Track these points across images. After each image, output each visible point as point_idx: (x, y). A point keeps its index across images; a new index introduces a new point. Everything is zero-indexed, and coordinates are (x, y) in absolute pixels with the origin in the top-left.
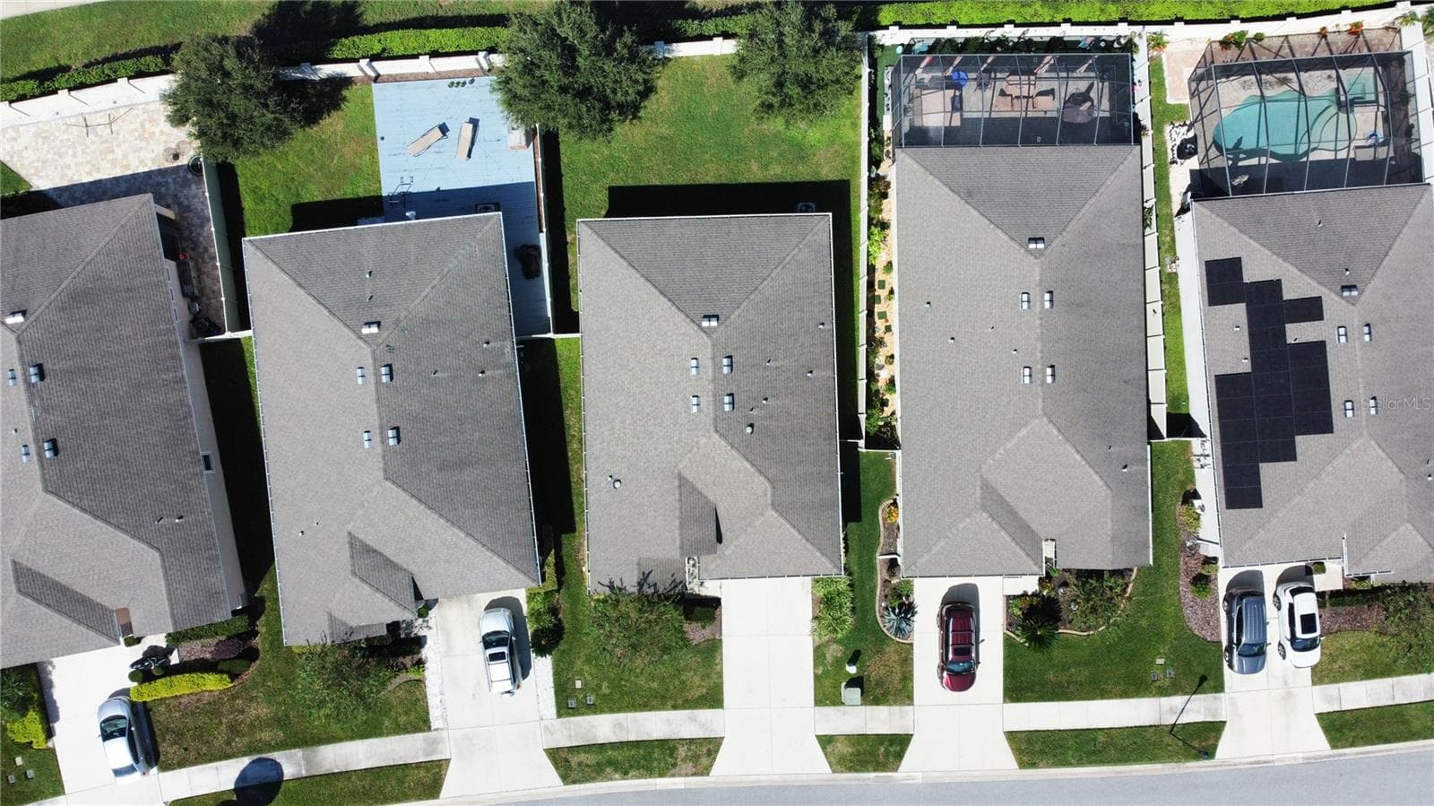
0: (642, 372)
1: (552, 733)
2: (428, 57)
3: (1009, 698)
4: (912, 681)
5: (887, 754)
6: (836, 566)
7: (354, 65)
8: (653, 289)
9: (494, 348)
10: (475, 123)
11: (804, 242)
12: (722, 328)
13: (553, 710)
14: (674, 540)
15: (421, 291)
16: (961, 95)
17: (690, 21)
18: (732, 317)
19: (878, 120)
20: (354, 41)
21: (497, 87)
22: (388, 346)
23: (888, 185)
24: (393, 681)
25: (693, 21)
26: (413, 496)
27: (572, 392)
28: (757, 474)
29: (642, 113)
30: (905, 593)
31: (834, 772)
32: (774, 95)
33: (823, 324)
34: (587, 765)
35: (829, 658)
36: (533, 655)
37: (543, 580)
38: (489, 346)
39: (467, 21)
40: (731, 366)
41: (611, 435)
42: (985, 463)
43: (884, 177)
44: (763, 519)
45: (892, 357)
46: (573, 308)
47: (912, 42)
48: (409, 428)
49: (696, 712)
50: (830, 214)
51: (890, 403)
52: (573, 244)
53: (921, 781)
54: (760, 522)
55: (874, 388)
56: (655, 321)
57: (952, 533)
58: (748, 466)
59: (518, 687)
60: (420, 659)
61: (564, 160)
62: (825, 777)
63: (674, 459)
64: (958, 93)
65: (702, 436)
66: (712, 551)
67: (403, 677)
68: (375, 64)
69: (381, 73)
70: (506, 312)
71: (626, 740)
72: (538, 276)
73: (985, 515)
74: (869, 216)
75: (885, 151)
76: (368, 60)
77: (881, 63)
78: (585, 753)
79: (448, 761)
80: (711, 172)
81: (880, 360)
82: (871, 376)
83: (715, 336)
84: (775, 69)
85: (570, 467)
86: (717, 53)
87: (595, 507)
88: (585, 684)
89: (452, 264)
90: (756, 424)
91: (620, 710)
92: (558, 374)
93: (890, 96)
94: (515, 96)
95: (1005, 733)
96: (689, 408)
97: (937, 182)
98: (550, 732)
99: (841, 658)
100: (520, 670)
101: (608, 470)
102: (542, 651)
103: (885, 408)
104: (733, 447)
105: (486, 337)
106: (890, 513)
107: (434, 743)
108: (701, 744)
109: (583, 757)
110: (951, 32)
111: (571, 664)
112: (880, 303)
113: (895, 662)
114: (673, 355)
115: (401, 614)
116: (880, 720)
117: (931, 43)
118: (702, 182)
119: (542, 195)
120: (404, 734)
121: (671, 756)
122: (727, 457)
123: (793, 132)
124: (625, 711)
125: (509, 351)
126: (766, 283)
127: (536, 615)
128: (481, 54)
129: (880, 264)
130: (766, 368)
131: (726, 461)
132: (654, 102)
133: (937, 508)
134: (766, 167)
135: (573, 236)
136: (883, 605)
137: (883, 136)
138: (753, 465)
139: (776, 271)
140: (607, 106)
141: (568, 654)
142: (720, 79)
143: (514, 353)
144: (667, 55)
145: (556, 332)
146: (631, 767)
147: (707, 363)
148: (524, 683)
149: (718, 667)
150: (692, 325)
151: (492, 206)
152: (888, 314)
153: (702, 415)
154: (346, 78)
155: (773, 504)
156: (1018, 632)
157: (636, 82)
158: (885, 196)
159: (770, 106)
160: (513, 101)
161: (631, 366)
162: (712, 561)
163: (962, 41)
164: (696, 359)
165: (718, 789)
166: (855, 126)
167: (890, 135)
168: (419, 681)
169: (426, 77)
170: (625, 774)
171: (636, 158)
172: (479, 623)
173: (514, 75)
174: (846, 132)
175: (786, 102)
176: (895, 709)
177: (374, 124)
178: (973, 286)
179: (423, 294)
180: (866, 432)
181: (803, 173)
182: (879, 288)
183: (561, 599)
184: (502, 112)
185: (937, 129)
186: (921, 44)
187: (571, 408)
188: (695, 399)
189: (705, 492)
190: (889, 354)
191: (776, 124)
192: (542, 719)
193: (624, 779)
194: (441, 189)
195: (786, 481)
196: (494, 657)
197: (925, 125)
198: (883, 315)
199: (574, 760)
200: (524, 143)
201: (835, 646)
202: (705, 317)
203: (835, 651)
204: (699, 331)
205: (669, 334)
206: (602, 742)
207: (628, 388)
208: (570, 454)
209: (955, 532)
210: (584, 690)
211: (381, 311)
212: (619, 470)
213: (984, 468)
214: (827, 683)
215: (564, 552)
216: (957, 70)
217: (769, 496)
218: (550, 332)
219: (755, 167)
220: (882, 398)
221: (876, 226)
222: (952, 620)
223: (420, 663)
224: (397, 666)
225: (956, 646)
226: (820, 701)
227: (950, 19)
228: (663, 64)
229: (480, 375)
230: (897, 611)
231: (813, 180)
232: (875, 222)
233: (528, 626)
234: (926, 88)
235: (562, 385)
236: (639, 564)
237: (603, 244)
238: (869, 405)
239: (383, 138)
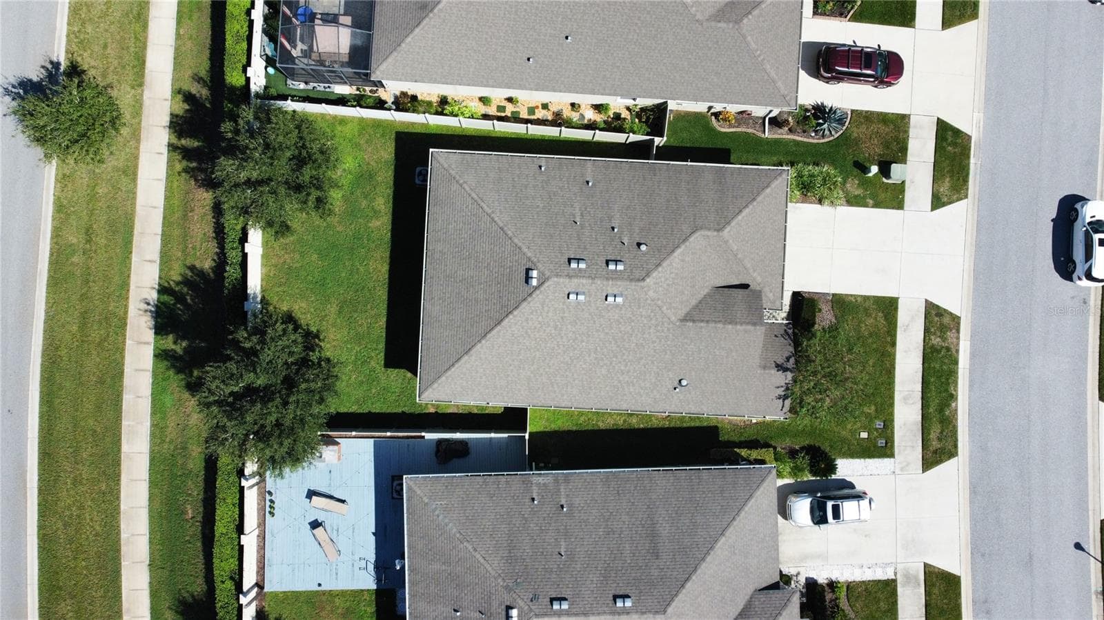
0: (575, 349)
1: (908, 464)
2: (242, 536)
3: (911, 22)
4: (887, 114)
5: (955, 144)
6: (780, 174)
7: (245, 611)
8: (494, 332)
9: (539, 494)
10: (311, 494)
11: (458, 177)
12: (540, 265)
13: (886, 460)
14: (746, 331)
15: (479, 562)
16: (320, 14)
17: (226, 275)
18: (529, 254)
19: (339, 98)
20: (221, 607)
21: (277, 472)
22: (532, 601)
23: (404, 94)
24: (847, 612)
25: (226, 271)
26: (683, 586)
27: (582, 419)
28: (687, 244)
29: (314, 329)
30: (802, 113)
31: (966, 197)
32: (309, 194)
33: (540, 167)
34: (941, 433)
35: (858, 192)
36: (834, 477)
37: (762, 462)
38: (536, 498)
39: (209, 494)
40: (578, 260)
41: (633, 385)
42: (695, 15)
43: (396, 97)
44: (731, 241)
45: (573, 105)
46: (500, 412)
47: (264, 57)
48: (615, 585)
49: (899, 323)
50: (431, 150)
51: (618, 111)
52: (438, 406)
53: (982, 115)
54: (734, 245)
55: (602, 125)
56: (526, 333)
57: (759, 56)
58: (679, 251)
59: (865, 493)
60: (828, 585)
61: (354, 409)
62: (971, 206)
63: (666, 325)
64: (319, 16)
65: (646, 294)
66: (758, 295)
67: (843, 603)
68: (245, 589)
69: (255, 581)
70: (503, 479)
71: (920, 394)
72: (467, 443)
73: (745, 21)
74: (434, 114)
75: (370, 94)
76: (241, 596)
77: (282, 90)
78: (929, 434)
79: (926, 565)
80: (378, 267)
81: (575, 117)
82: (591, 126)
83: (547, 273)
84: (282, 190)
85: (655, 426)
86: (260, 251)
87: (703, 407)
88: (865, 429)
89: (453, 529)
90: (638, 240)
91: (892, 397)
92: (564, 431)
93: (315, 85)
94: (289, 454)
95: (943, 30)
96: (617, 306)
97: (409, 39)
98: (907, 465)
99: (859, 180)
100: (847, 491)
101: (669, 391)
102: (832, 468)
103: (623, 116)
104: (659, 265)
105: (527, 500)
106: (725, 120)
107: (909, 578)
108: (931, 322)
109: (933, 436)
110: (258, 15)
111: (844, 441)
112: (519, 113)
113: (868, 128)
114: (562, 318)
115: (794, 605)
116: (921, 147)
117: (266, 39)
118: (387, 276)
119: (389, 434)
120: (897, 604)
121: (938, 351)
122: (668, 272)
123: (345, 181)
124: (893, 393)
125: (543, 479)
126: (496, 219)
127: (796, 471)
128: (244, 483)
129: (482, 109)
130: (582, 226)
131: (672, 273)
132: (303, 317)
133: (733, 68)
134: (376, 213)
135: (429, 406)
136: (813, 134)
137: (356, 95)
138: (678, 247)
139: (485, 207)
140: (304, 363)
141: (835, 443)
142: (287, 250)
143: (544, 474)
144: (259, 299)
145: (525, 430)
146: (946, 390)
147: (573, 284)
148: (859, 487)
149: (859, 299)
150: (534, 296)
151: (396, 483)
152: (530, 105)
153: (626, 293)
154: (256, 616)
155: (718, 231)
156: (849, 7)
157: (284, 330)
158: (414, 98)
159: (319, 200)
160: (294, 458)
161: (567, 359)
162: (766, 296)
163: (267, 8)
164: (569, 294)
165: (973, 309)
166: (343, 121)
167: (355, 87)
168: (848, 587)
169: (262, 537)
170: (953, 397)
171: (358, 338)
172: (800, 527)
173: (268, 453)
174: (348, 130)
175: (318, 183)
176: (912, 132)
177: (305, 592)
178: (516, 12)
179: (482, 561)
180: (647, 135)
181: (386, 177)
182: (505, 112)
183: (783, 445)
184: (303, 469)
185: (353, 35)
186: (267, 48)
187: (598, 421)
188: (609, 298)
189: (700, 296)
190: (570, 107)
191: (336, 197)
192: (894, 472)
193: (957, 398)
194: (374, 531)
195: (695, 215)
196: (837, 515)
197: (348, 52)
198: (532, 110)
199: (935, 444)
200: (336, 448)
201: (848, 185)
202: (527, 282)
203: (853, 187)
204: (542, 289)
205: (540, 319)
206: (920, 417)
207: (590, 365)
208: (642, 426)
209: (759, 52)
210: (869, 429)
211: (495, 604)
212: (669, 380)
213: (699, 16)
214: (882, 196)
215: (736, 439)
216: (295, 16)
217: (709, 233)
218: (524, 436)
219: (375, 223)
220: (613, 118)
221: (443, 109)
222: (837, 68)
223: (832, 585)
224: (833, 608)
225: (863, 66)
226: (900, 205)
227: (243, 16)
228: (267, 304)
229: (565, 509)
230: (821, 121)
231: (393, 167)
232: (440, 110)
233: (805, 479)
234: (311, 47)
235: (574, 428)
236: (764, 368)
237: (443, 378)
238: (620, 130)
239: (320, 585)
